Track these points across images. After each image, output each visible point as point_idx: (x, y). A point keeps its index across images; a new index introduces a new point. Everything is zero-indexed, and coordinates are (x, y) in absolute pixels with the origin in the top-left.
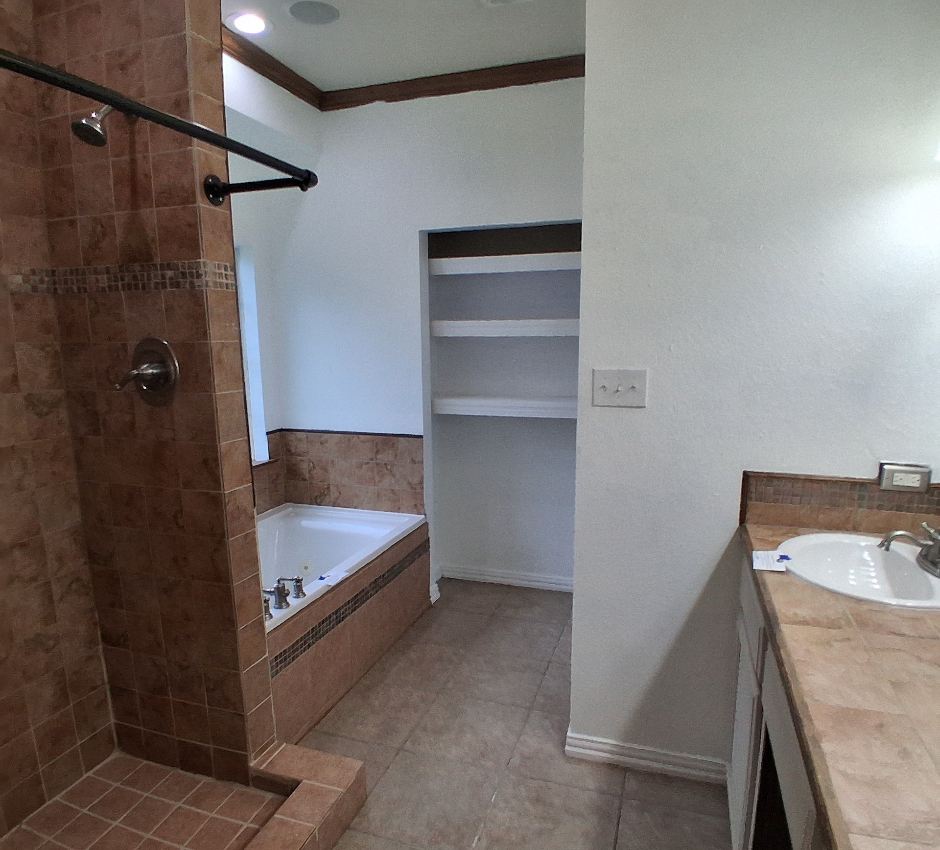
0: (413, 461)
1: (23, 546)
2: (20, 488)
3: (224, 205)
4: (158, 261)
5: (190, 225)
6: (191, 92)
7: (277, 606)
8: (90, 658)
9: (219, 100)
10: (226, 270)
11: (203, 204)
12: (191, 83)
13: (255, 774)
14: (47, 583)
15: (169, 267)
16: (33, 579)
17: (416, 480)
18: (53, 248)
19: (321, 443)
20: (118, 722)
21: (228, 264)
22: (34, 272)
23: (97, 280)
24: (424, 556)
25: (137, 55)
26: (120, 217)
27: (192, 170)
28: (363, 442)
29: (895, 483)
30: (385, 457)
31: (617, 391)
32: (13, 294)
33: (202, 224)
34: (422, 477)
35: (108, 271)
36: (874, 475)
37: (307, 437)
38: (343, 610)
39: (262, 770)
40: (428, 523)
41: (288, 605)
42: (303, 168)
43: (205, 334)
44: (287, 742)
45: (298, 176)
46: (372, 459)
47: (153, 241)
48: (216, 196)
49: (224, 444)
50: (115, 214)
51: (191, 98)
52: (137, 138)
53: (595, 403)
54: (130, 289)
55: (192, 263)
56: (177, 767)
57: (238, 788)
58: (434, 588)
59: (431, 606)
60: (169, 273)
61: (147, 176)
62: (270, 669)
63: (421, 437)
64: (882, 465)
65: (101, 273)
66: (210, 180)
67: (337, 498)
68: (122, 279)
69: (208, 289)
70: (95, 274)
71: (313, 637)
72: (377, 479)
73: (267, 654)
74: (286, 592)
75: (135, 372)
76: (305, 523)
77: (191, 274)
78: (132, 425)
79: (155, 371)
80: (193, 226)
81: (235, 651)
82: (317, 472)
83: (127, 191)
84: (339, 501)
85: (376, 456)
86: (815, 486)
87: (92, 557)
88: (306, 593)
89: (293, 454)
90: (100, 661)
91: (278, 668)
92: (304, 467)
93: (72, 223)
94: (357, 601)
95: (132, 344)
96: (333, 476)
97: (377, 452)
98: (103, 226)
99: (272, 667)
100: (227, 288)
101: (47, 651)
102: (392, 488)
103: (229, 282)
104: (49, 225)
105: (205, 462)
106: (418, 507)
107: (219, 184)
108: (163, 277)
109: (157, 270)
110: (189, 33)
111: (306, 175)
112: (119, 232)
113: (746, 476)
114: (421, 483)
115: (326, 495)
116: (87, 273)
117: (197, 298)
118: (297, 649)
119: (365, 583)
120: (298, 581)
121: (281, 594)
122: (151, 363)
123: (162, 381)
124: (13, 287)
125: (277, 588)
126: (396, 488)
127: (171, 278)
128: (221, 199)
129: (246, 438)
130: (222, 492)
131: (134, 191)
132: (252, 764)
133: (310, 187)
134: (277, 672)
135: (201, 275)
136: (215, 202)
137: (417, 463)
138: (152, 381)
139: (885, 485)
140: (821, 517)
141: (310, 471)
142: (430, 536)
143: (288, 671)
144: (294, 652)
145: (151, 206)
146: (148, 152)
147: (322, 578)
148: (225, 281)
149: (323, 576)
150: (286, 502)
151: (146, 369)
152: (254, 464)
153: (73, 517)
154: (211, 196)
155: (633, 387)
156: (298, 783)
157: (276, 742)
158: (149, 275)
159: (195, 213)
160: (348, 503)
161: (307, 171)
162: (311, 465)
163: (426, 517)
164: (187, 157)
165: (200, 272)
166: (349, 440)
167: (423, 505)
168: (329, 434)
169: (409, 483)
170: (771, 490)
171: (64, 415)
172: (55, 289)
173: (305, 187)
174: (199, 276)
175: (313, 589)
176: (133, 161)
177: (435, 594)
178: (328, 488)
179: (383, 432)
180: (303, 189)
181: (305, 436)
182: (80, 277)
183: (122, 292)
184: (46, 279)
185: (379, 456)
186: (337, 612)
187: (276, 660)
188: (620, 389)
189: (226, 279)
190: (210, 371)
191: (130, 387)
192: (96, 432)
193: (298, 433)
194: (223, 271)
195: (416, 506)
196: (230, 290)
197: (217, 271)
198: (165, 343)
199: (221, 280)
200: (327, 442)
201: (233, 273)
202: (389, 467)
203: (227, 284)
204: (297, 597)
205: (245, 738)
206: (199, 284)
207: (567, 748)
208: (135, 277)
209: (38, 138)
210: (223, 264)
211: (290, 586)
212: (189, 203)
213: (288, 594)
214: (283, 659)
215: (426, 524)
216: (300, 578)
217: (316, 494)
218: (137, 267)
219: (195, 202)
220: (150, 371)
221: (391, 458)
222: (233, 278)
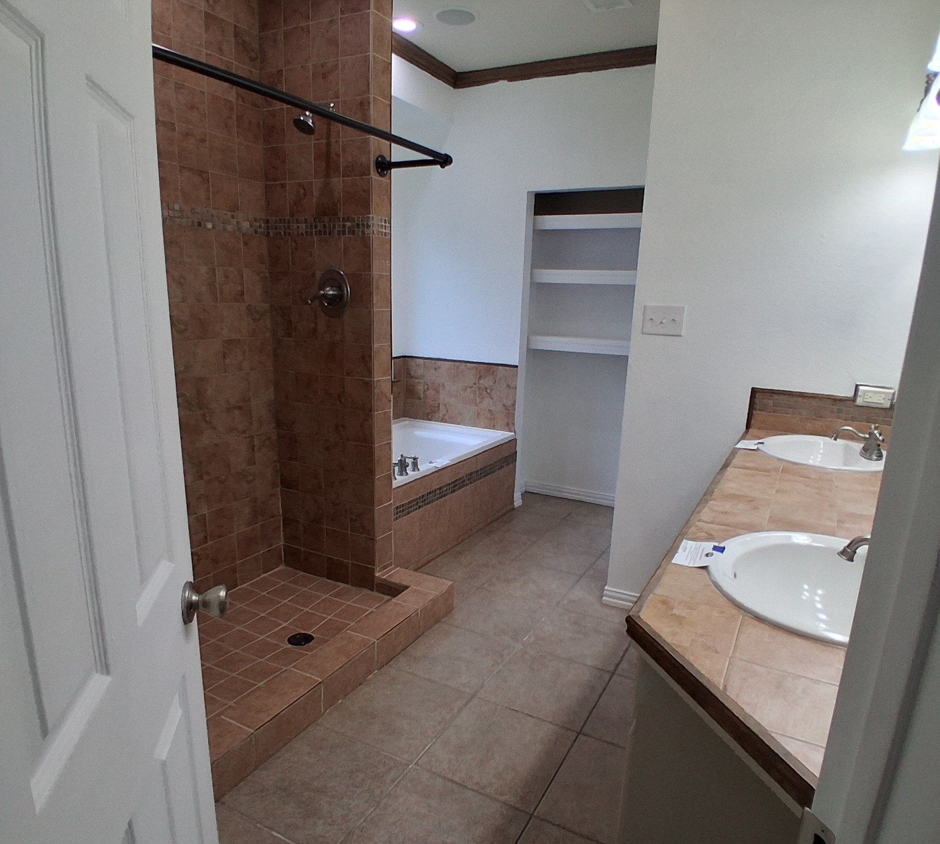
0: (508, 386)
1: (240, 408)
2: (241, 369)
3: (387, 177)
4: (341, 215)
5: (364, 191)
6: (371, 96)
7: (399, 473)
8: (272, 495)
9: (388, 101)
10: (385, 222)
11: (374, 176)
12: (372, 90)
13: (379, 582)
14: (252, 437)
15: (348, 220)
16: (244, 432)
17: (509, 403)
18: (268, 203)
19: (435, 369)
20: (285, 543)
21: (387, 219)
22: (256, 220)
23: (298, 227)
24: (511, 466)
25: (336, 67)
26: (317, 184)
27: (369, 152)
28: (469, 369)
29: (866, 400)
30: (486, 382)
31: (662, 323)
32: (244, 235)
33: (373, 190)
34: (515, 401)
35: (306, 221)
36: (851, 394)
37: (424, 363)
38: (445, 489)
39: (384, 579)
40: (516, 440)
41: (407, 474)
42: (443, 152)
43: (369, 267)
44: (400, 567)
45: (438, 158)
46: (475, 384)
47: (339, 201)
48: (383, 170)
49: (376, 345)
50: (313, 181)
51: (372, 100)
52: (332, 128)
53: (644, 332)
54: (320, 234)
55: (365, 217)
56: (323, 576)
57: (366, 591)
58: (517, 496)
59: (513, 509)
60: (348, 224)
61: (338, 155)
62: (393, 515)
63: (517, 367)
64: (857, 386)
65: (301, 223)
66: (380, 159)
67: (444, 415)
68: (316, 227)
69: (373, 235)
70: (297, 223)
71: (422, 502)
72: (478, 400)
73: (392, 501)
74: (406, 464)
75: (322, 292)
76: (418, 433)
77: (363, 225)
78: (315, 331)
79: (334, 293)
80: (367, 191)
81: (372, 493)
82: (431, 392)
83: (323, 164)
84: (446, 417)
85: (479, 381)
86: (805, 400)
87: (279, 424)
88: (420, 469)
89: (412, 377)
90: (278, 499)
91: (398, 515)
92: (420, 388)
93: (283, 186)
94: (456, 485)
95: (318, 275)
96: (443, 397)
97: (480, 378)
98: (304, 189)
99: (394, 513)
100: (385, 236)
101: (248, 482)
102: (490, 409)
103: (387, 231)
104: (266, 186)
105: (363, 357)
106: (509, 425)
107: (385, 162)
108: (344, 226)
109: (340, 222)
110: (371, 54)
111: (446, 158)
112: (316, 193)
113: (754, 391)
114: (514, 405)
115: (436, 412)
116: (291, 222)
117: (366, 242)
118: (411, 507)
119: (464, 472)
120: (415, 459)
121: (403, 465)
122: (332, 287)
123: (338, 300)
124: (244, 230)
125: (400, 461)
126: (493, 409)
127: (349, 228)
128: (385, 172)
129: (390, 344)
130: (373, 379)
131: (328, 165)
132: (377, 575)
133: (447, 165)
134: (397, 519)
135: (370, 226)
136: (382, 175)
137: (511, 388)
138: (332, 300)
139: (859, 401)
140: (809, 426)
141: (424, 392)
142: (517, 450)
143: (404, 520)
144: (409, 508)
145: (339, 177)
146: (339, 138)
147: (431, 462)
148: (384, 230)
149: (432, 462)
150: (404, 417)
151: (329, 291)
152: (393, 356)
153: (268, 394)
154: (379, 170)
155: (674, 320)
156: (407, 587)
157: (393, 566)
158: (334, 226)
159: (369, 181)
160: (453, 420)
161: (446, 155)
162: (426, 386)
163: (515, 434)
164: (366, 142)
165: (369, 224)
166: (458, 367)
167: (513, 424)
168: (443, 362)
169: (504, 405)
170: (771, 402)
171: (268, 322)
172: (268, 233)
173: (444, 165)
174: (368, 226)
175: (425, 468)
176: (328, 144)
177: (518, 502)
178: (438, 406)
179: (486, 362)
180: (442, 167)
181: (422, 363)
182: (286, 225)
183: (315, 237)
184: (263, 225)
185: (481, 382)
186: (440, 489)
187: (397, 509)
188: (664, 321)
189: (385, 229)
190: (371, 293)
191: (317, 302)
192: (289, 335)
193: (417, 360)
194: (383, 224)
195: (508, 424)
196: (387, 237)
197: (380, 224)
198: (342, 273)
199: (382, 230)
200: (440, 367)
201: (389, 225)
202: (488, 391)
203: (385, 233)
204: (414, 470)
205: (374, 555)
206: (368, 232)
207: (604, 598)
208: (325, 226)
209: (261, 124)
210: (384, 218)
211: (409, 461)
212: (366, 175)
213: (408, 466)
214: (402, 510)
215: (515, 440)
216: (417, 457)
217: (428, 411)
218: (326, 219)
219: (369, 174)
220: (331, 292)
221: (491, 383)
222: (389, 229)
